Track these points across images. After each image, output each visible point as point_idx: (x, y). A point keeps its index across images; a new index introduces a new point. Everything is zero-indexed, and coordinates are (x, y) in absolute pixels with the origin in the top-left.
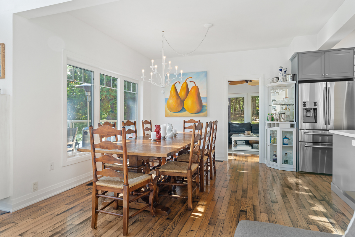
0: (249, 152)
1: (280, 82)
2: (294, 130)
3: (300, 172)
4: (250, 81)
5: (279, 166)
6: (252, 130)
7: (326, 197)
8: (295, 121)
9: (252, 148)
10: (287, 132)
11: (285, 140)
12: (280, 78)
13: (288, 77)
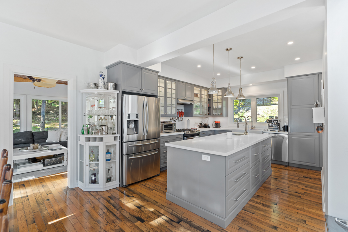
0: (40, 172)
1: (101, 89)
2: (118, 143)
3: (124, 187)
4: (39, 80)
5: (101, 186)
6: (35, 140)
7: (174, 212)
8: (117, 133)
9: (44, 166)
10: (110, 146)
11: (108, 155)
12: (101, 85)
13: (110, 85)
